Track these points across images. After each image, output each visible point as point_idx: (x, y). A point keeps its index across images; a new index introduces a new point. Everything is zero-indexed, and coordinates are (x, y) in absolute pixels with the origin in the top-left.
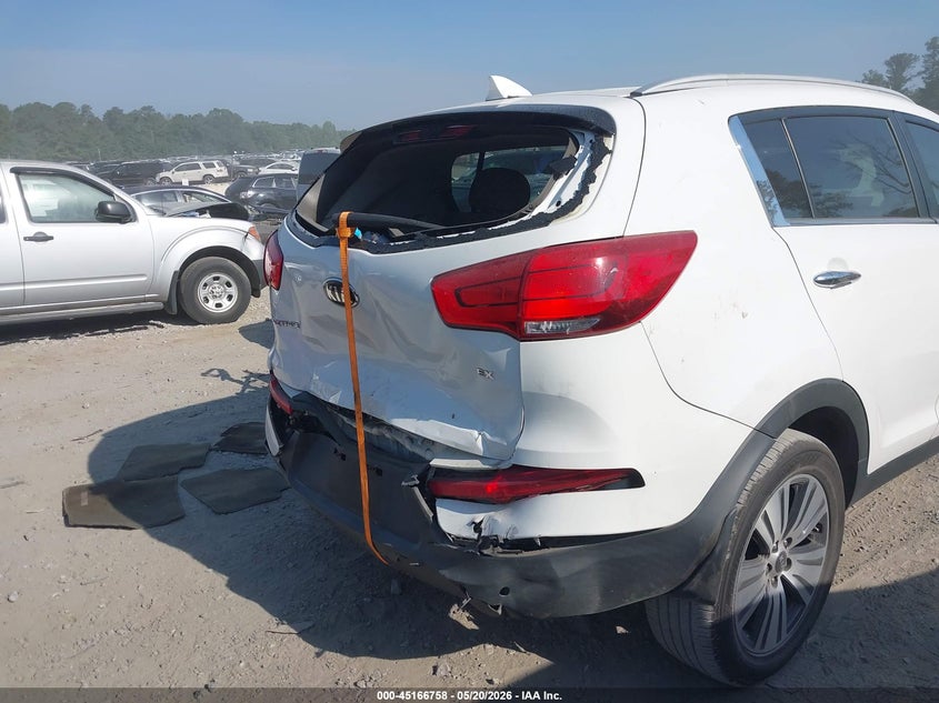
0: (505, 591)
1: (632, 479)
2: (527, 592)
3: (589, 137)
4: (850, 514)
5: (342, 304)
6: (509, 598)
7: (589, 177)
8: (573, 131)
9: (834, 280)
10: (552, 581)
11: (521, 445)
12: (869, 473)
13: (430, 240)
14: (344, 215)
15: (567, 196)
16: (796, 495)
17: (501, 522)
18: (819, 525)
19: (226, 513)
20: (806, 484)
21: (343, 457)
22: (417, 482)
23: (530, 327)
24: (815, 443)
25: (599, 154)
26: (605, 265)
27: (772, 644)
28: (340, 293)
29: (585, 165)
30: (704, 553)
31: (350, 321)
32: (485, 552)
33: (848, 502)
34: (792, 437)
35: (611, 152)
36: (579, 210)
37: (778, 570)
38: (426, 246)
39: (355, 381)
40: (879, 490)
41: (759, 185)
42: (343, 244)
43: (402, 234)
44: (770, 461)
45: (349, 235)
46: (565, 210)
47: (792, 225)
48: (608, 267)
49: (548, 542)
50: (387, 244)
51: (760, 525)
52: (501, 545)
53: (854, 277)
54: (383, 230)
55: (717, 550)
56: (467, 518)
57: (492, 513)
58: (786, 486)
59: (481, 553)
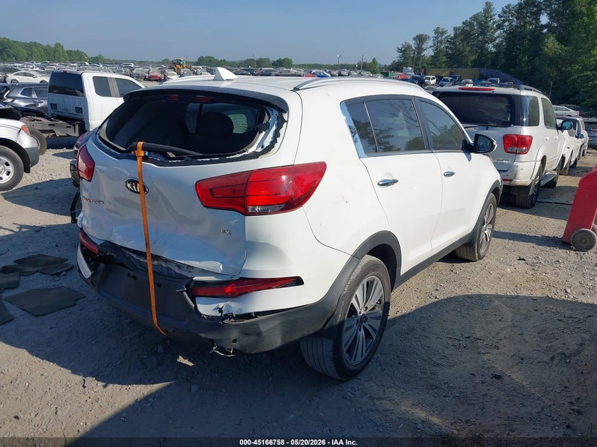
0: (235, 341)
1: (298, 281)
2: (246, 340)
3: (275, 112)
4: (393, 295)
5: (137, 192)
6: (237, 345)
7: (277, 134)
8: (267, 108)
9: (386, 184)
10: (259, 334)
11: (245, 267)
12: (401, 274)
13: (193, 161)
14: (140, 144)
15: (267, 143)
16: (369, 286)
17: (234, 307)
18: (379, 300)
19: (43, 315)
20: (374, 281)
21: (135, 278)
22: (185, 289)
23: (250, 209)
24: (377, 261)
25: (281, 122)
26: (287, 179)
27: (359, 359)
28: (136, 186)
29: (274, 128)
30: (330, 315)
31: (143, 203)
32: (225, 322)
33: (392, 289)
34: (368, 258)
35: (287, 122)
36: (274, 150)
37: (362, 322)
38: (191, 164)
39: (147, 236)
40: (406, 283)
41: (350, 127)
42: (139, 159)
43: (174, 156)
44: (358, 271)
45: (143, 155)
46: (267, 150)
47: (369, 156)
48: (288, 180)
49: (258, 314)
50: (166, 161)
51: (354, 301)
52: (234, 318)
53: (395, 181)
54: (163, 153)
55: (336, 313)
56: (214, 306)
57: (228, 303)
58: (365, 282)
59: (223, 323)
